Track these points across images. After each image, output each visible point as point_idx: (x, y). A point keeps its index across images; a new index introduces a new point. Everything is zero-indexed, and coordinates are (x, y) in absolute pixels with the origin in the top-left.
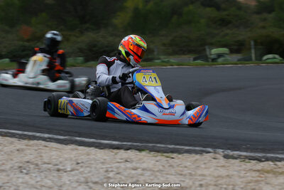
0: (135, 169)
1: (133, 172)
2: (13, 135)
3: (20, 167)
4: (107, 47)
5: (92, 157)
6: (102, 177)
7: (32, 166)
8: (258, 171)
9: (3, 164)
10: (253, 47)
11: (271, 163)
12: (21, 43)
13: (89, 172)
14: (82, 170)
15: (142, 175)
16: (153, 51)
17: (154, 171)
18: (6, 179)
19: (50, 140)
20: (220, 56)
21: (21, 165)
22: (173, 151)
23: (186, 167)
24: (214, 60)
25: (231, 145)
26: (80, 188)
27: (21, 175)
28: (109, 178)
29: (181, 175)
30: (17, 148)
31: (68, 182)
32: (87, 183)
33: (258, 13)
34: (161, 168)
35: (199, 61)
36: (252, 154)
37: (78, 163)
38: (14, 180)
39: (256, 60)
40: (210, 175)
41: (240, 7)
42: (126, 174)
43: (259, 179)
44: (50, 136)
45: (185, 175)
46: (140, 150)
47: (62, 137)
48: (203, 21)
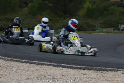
0: (88, 78)
1: (87, 79)
2: (35, 63)
3: (38, 77)
5: (69, 73)
7: (43, 77)
9: (30, 76)
14: (64, 78)
15: (91, 80)
16: (96, 27)
17: (96, 79)
19: (51, 65)
21: (38, 76)
22: (104, 70)
23: (110, 77)
24: (122, 30)
27: (38, 81)
29: (108, 80)
30: (37, 69)
34: (99, 77)
35: (116, 31)
37: (63, 76)
40: (120, 81)
42: (84, 80)
44: (51, 63)
45: (110, 81)
46: (90, 70)
47: (56, 64)
48: (118, 13)
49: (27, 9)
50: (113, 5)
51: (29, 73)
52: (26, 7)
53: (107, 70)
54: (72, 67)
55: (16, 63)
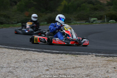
0: (64, 61)
2: (22, 50)
5: (49, 57)
6: (53, 64)
7: (28, 60)
8: (107, 60)
9: (18, 60)
10: (105, 17)
11: (112, 58)
12: (25, 18)
13: (48, 62)
14: (45, 61)
15: (66, 63)
16: (71, 20)
17: (71, 61)
18: (19, 65)
20: (94, 21)
21: (25, 60)
22: (77, 54)
23: (82, 60)
24: (92, 22)
25: (97, 52)
26: (45, 67)
27: (24, 63)
28: (55, 64)
29: (80, 62)
30: (23, 54)
31: (41, 66)
32: (47, 66)
33: (108, 6)
34: (73, 60)
35: (87, 23)
36: (105, 55)
37: (44, 59)
38: (22, 65)
39: (107, 22)
40: (90, 62)
41: (101, 4)
42: (61, 62)
43: (107, 63)
44: (35, 50)
45: (82, 62)
46: (66, 54)
48: (88, 9)
49: (16, 6)
50: (84, 2)
51: (17, 57)
52: (16, 5)
53: (80, 54)
54: (52, 52)
55: (7, 50)
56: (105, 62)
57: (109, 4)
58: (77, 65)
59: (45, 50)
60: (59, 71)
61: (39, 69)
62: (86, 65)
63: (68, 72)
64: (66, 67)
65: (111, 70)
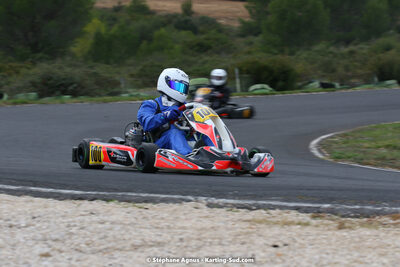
0: (102, 223)
1: (100, 226)
4: (64, 79)
5: (50, 209)
6: (63, 233)
8: (249, 221)
10: (237, 76)
11: (263, 211)
13: (48, 228)
14: (38, 225)
15: (111, 229)
17: (125, 224)
20: (198, 86)
22: (146, 201)
23: (163, 219)
25: (215, 191)
26: (37, 246)
28: (72, 234)
29: (157, 228)
31: (22, 240)
32: (45, 240)
33: (243, 36)
34: (133, 220)
36: (241, 202)
37: (34, 218)
39: (242, 91)
40: (191, 227)
41: (220, 29)
42: (91, 228)
43: (250, 230)
45: (162, 228)
46: (107, 200)
48: (177, 47)
50: (164, 25)
53: (154, 201)
54: (60, 194)
56: (240, 227)
57: (249, 30)
58: (147, 239)
59: (33, 188)
60: (86, 259)
61: (17, 252)
62: (177, 238)
63: (116, 261)
64: (110, 245)
65: (263, 254)
